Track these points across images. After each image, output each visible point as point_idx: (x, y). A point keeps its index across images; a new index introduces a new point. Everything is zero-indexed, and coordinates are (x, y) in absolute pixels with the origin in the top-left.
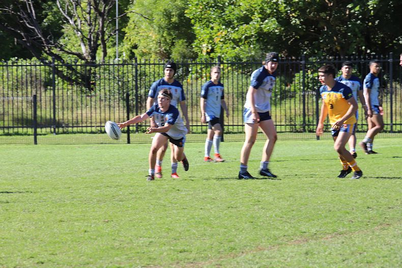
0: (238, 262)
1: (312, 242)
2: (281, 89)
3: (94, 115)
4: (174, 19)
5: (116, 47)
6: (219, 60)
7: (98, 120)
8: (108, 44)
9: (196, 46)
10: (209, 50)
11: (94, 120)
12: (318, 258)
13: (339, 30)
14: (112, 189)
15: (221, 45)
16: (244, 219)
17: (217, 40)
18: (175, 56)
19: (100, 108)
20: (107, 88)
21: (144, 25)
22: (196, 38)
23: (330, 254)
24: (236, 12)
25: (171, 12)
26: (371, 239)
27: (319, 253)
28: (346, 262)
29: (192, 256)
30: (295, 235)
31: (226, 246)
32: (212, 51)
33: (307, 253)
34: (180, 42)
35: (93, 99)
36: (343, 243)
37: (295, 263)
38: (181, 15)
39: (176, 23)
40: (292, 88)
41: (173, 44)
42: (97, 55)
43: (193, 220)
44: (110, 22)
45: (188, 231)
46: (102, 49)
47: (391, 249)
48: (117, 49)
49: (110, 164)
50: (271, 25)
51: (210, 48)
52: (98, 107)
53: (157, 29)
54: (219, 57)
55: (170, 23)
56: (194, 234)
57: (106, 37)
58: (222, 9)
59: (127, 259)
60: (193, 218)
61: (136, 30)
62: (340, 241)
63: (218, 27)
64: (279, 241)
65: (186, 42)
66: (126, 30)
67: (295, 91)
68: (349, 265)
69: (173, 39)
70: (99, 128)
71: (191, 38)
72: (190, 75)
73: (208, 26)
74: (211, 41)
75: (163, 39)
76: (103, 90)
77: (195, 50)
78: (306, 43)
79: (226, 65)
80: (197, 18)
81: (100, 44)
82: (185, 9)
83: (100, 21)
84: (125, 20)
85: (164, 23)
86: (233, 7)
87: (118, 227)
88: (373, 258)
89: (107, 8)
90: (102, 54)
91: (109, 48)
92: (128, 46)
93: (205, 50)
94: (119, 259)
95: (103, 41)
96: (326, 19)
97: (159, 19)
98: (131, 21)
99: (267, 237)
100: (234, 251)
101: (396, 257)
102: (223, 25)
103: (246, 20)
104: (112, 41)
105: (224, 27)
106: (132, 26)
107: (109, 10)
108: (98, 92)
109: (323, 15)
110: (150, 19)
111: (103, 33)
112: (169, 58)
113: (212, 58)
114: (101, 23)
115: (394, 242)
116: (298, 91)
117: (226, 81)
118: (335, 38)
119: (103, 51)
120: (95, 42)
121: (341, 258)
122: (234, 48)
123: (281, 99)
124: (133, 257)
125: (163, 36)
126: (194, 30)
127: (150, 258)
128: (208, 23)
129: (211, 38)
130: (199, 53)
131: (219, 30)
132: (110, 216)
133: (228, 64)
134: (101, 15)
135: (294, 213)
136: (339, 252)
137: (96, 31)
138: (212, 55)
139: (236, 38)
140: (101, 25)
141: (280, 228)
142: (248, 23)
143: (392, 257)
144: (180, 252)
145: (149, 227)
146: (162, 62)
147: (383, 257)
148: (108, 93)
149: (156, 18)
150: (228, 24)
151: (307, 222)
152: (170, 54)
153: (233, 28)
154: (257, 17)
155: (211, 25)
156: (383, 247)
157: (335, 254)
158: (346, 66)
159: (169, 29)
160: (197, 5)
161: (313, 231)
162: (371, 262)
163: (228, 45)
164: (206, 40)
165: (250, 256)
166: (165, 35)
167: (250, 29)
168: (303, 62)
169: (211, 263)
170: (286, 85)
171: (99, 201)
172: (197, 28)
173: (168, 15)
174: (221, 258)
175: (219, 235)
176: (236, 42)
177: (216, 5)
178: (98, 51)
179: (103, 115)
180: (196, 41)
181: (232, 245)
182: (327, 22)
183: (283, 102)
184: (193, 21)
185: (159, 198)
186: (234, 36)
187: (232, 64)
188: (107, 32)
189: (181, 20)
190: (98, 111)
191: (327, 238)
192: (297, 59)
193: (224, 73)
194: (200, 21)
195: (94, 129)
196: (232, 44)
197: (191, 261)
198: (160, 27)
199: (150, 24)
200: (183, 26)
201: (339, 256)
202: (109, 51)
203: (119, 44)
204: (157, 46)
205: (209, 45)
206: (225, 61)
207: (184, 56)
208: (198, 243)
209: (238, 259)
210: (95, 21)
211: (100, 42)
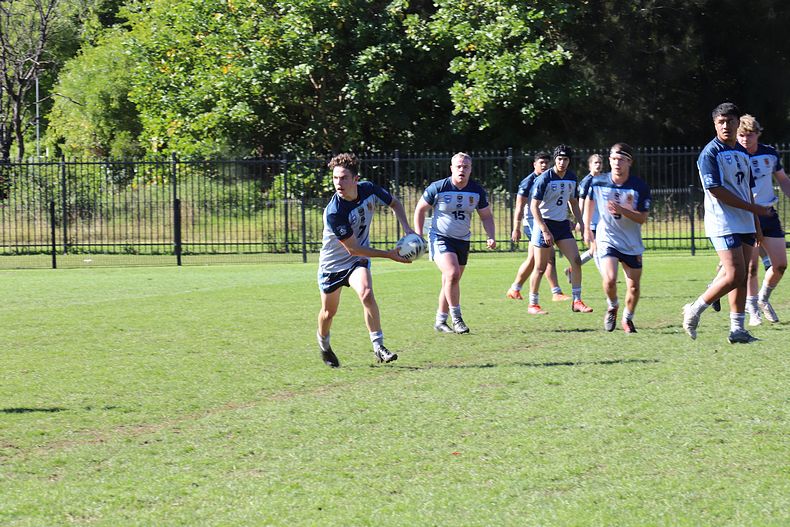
0: (202, 425)
1: (299, 397)
2: (256, 196)
3: (7, 231)
4: (114, 105)
5: (37, 142)
6: (175, 158)
7: (14, 238)
8: (25, 137)
9: (144, 140)
10: (160, 145)
11: (7, 238)
12: (307, 418)
13: (330, 120)
14: (32, 329)
15: (176, 138)
16: (209, 368)
17: (170, 132)
18: (116, 152)
19: (16, 221)
20: (25, 196)
21: (74, 112)
22: (143, 130)
23: (322, 412)
24: (195, 95)
25: (109, 95)
26: (375, 392)
27: (308, 411)
28: (343, 422)
29: (141, 417)
30: (276, 388)
31: (186, 403)
32: (165, 146)
33: (292, 412)
34: (123, 134)
35: (6, 209)
36: (339, 397)
37: (278, 425)
38: (123, 99)
39: (116, 109)
40: (271, 195)
41: (112, 137)
42: (11, 151)
43: (141, 369)
44: (28, 108)
45: (135, 383)
46: (18, 144)
47: (401, 404)
48: (38, 143)
49: (29, 296)
50: (241, 112)
51: (162, 142)
52: (13, 219)
53: (91, 117)
54: (174, 155)
55: (108, 108)
56: (143, 388)
57: (23, 128)
58: (177, 91)
60: (142, 366)
61: (63, 118)
62: (335, 395)
63: (172, 115)
64: (257, 396)
65: (130, 135)
66: (49, 117)
67: (274, 199)
68: (348, 425)
69: (113, 130)
70: (14, 248)
71: (136, 129)
72: (136, 178)
73: (158, 114)
74: (162, 134)
75: (99, 130)
76: (19, 198)
77: (143, 144)
78: (288, 136)
79: (184, 165)
80: (144, 102)
81: (15, 138)
82: (127, 91)
83: (14, 106)
84: (48, 105)
85: (100, 109)
86: (191, 88)
87: (41, 380)
88: (378, 417)
89: (24, 90)
90: (18, 150)
91: (28, 142)
92: (53, 140)
93: (155, 145)
94: (43, 423)
95: (19, 133)
96: (312, 105)
97: (93, 103)
98: (56, 106)
99: (240, 391)
100: (197, 410)
101: (407, 415)
102: (178, 112)
103: (208, 106)
104: (31, 133)
105: (179, 115)
106: (58, 113)
107: (27, 92)
108: (13, 201)
109: (309, 100)
110: (82, 105)
111: (19, 122)
112: (108, 155)
113: (165, 156)
114: (15, 109)
115: (404, 395)
116: (279, 199)
117: (183, 185)
118: (325, 131)
119: (19, 146)
120: (9, 135)
121: (337, 417)
122: (194, 143)
123: (256, 210)
124: (62, 418)
125: (98, 127)
126: (140, 119)
127: (85, 420)
128: (158, 110)
129: (163, 129)
130: (148, 149)
131: (173, 119)
132: (29, 364)
133: (186, 163)
134: (16, 98)
135: (275, 358)
136: (333, 410)
137: (9, 120)
138: (164, 150)
139: (196, 129)
140: (16, 112)
141: (258, 378)
142: (210, 111)
143: (402, 415)
144: (125, 412)
145: (82, 379)
146: (98, 161)
147: (391, 415)
148: (26, 202)
149: (90, 102)
150: (185, 111)
151: (292, 371)
152: (110, 149)
153: (192, 116)
154: (223, 102)
155: (163, 113)
156: (391, 402)
157: (328, 412)
159: (106, 117)
160: (144, 85)
161: (301, 382)
162: (375, 422)
163: (186, 139)
164: (157, 132)
165: (217, 417)
166: (101, 125)
167: (210, 119)
168: (284, 161)
169: (166, 426)
170: (263, 191)
171: (15, 345)
172: (145, 116)
173: (106, 99)
174: (179, 419)
175: (177, 389)
176: (196, 135)
177: (169, 86)
178: (12, 147)
179: (19, 230)
180: (144, 134)
181: (194, 401)
182: (314, 110)
183: (259, 213)
184: (138, 107)
185: (95, 341)
186: (193, 127)
187: (192, 163)
188: (24, 122)
189: (122, 106)
190: (13, 225)
191: (319, 392)
192: (276, 157)
193: (180, 176)
194: (149, 106)
195: (7, 250)
196: (191, 137)
197: (139, 423)
198: (95, 115)
199: (82, 110)
200: (125, 113)
201: (334, 415)
202: (27, 146)
203: (41, 136)
204: (92, 139)
205: (161, 139)
206: (181, 160)
207: (127, 153)
208: (149, 400)
209: (202, 421)
210: (9, 107)
211: (14, 134)
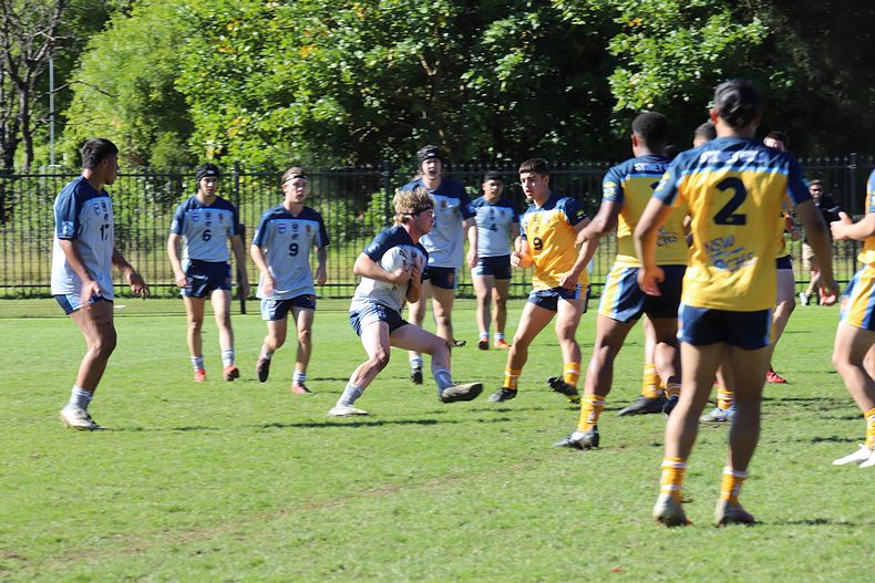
0: (274, 530)
1: (406, 492)
2: (347, 220)
3: (10, 266)
4: (154, 96)
5: (51, 145)
6: (237, 169)
7: (19, 276)
8: (35, 139)
9: (196, 144)
10: (218, 151)
11: (10, 276)
12: (416, 521)
13: (448, 118)
14: (45, 398)
15: (239, 141)
16: (284, 452)
17: (232, 133)
18: (158, 160)
19: (22, 252)
20: (34, 219)
21: (101, 105)
22: (194, 130)
23: (437, 513)
24: (266, 84)
25: (149, 83)
26: (509, 486)
27: (418, 511)
28: (465, 527)
29: (192, 518)
30: (375, 479)
31: (253, 500)
32: (224, 152)
33: (396, 512)
34: (167, 135)
35: (9, 236)
36: (460, 493)
37: (376, 531)
38: (168, 88)
39: (159, 103)
40: (367, 220)
41: (153, 139)
42: (15, 158)
43: (192, 454)
44: (39, 100)
45: (184, 473)
46: (25, 148)
47: (544, 503)
48: (53, 147)
49: (40, 354)
50: (327, 108)
51: (220, 147)
52: (17, 250)
53: (125, 112)
54: (237, 163)
55: (148, 101)
56: (195, 479)
57: (32, 126)
58: (242, 77)
59: (73, 525)
60: (193, 450)
61: (86, 114)
62: (454, 490)
63: (234, 110)
64: (348, 491)
65: (177, 137)
66: (68, 114)
67: (372, 225)
68: (472, 531)
69: (154, 131)
70: (20, 290)
71: (185, 128)
72: (184, 195)
73: (216, 109)
74: (221, 135)
75: (135, 130)
76: (26, 221)
77: (194, 149)
78: (390, 139)
79: (249, 178)
80: (196, 93)
81: (21, 140)
82: (174, 77)
83: (21, 97)
84: (66, 96)
85: (137, 102)
86: (260, 74)
87: (57, 468)
88: (513, 520)
89: (33, 75)
90: (25, 157)
91: (38, 146)
92: (73, 143)
93: (211, 150)
94: (59, 525)
95: (27, 134)
96: (424, 98)
97: (128, 94)
98: (77, 98)
99: (325, 484)
100: (267, 510)
101: (551, 518)
102: (243, 107)
103: (284, 98)
104: (42, 134)
105: (245, 110)
106: (80, 107)
107: (38, 78)
108: (18, 226)
109: (418, 90)
110: (111, 95)
111: (27, 118)
112: (147, 164)
113: (225, 165)
114: (22, 100)
115: (548, 491)
116: (377, 225)
117: (249, 205)
118: (441, 133)
119: (27, 152)
120: (12, 136)
121: (456, 520)
122: (264, 148)
123: (348, 239)
124: (86, 520)
125: (135, 126)
126: (190, 115)
127: (116, 523)
128: (215, 103)
129: (221, 129)
130: (201, 156)
131: (235, 116)
132: (41, 447)
133: (253, 175)
134: (23, 86)
135: (373, 440)
136: (452, 510)
137: (13, 115)
138: (224, 158)
139: (266, 129)
140: (22, 105)
141: (349, 467)
142: (287, 106)
143: (546, 517)
144: (171, 511)
145: (112, 467)
146: (134, 172)
147: (530, 518)
148: (36, 227)
149: (123, 93)
150: (252, 105)
151: (397, 456)
152: (149, 156)
153: (262, 112)
154: (303, 94)
155: (222, 107)
156: (530, 500)
157: (445, 512)
158: (492, 181)
159: (146, 113)
160: (196, 70)
161: (407, 472)
162: (508, 527)
163: (251, 142)
164: (214, 134)
165: (295, 518)
166: (138, 123)
167: (292, 116)
168: (385, 173)
169: (226, 530)
170: (357, 215)
171: (21, 420)
172: (197, 111)
173: (144, 88)
174: (244, 521)
175: (239, 480)
176: (267, 137)
177: (230, 72)
178: (17, 152)
179: (27, 265)
180: (196, 135)
181: (263, 498)
182: (427, 105)
183: (351, 244)
184: (188, 99)
185: (130, 416)
186: (264, 126)
187: (261, 176)
188: (33, 118)
189: (167, 97)
190: (18, 258)
191: (432, 486)
192: (375, 168)
193: (245, 193)
194: (203, 98)
195: (11, 291)
196: (260, 140)
197: (190, 526)
198: (130, 109)
199: (112, 103)
200: (171, 107)
201: (453, 517)
202: (36, 150)
203: (56, 138)
204: (125, 143)
205: (219, 142)
206: (247, 171)
207: (174, 162)
208: (202, 495)
209: (275, 524)
210: (13, 98)
211: (20, 135)
